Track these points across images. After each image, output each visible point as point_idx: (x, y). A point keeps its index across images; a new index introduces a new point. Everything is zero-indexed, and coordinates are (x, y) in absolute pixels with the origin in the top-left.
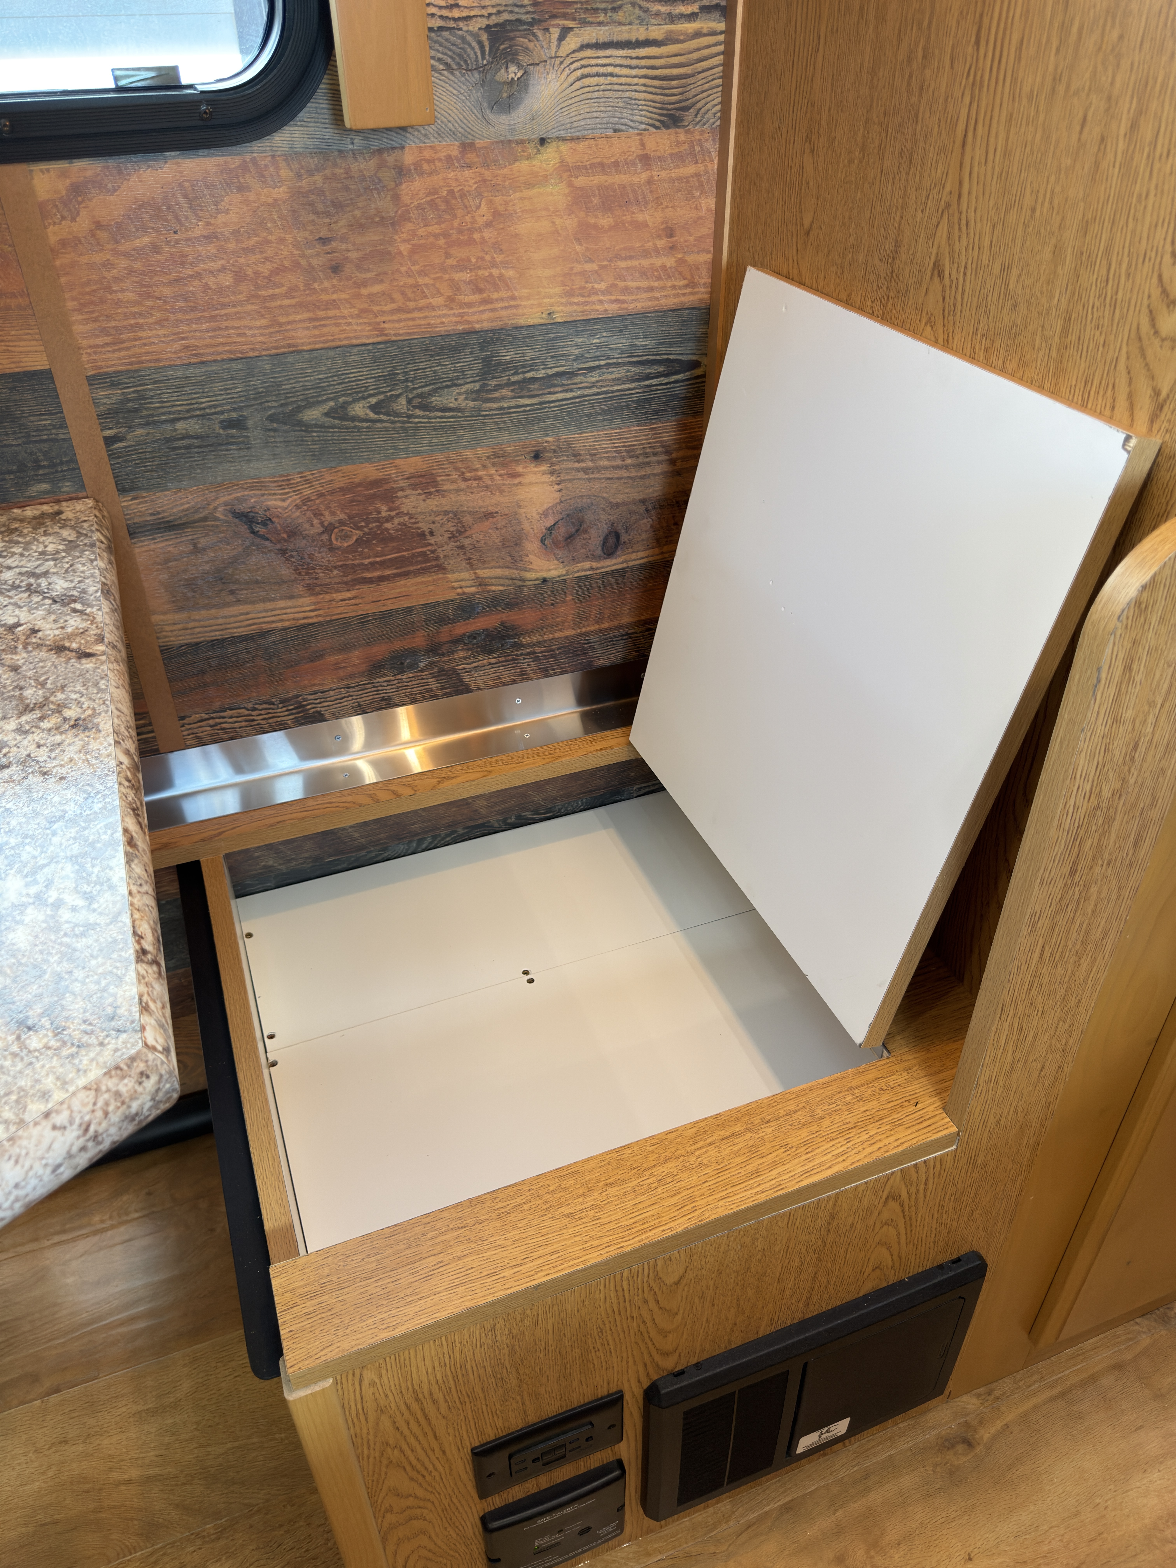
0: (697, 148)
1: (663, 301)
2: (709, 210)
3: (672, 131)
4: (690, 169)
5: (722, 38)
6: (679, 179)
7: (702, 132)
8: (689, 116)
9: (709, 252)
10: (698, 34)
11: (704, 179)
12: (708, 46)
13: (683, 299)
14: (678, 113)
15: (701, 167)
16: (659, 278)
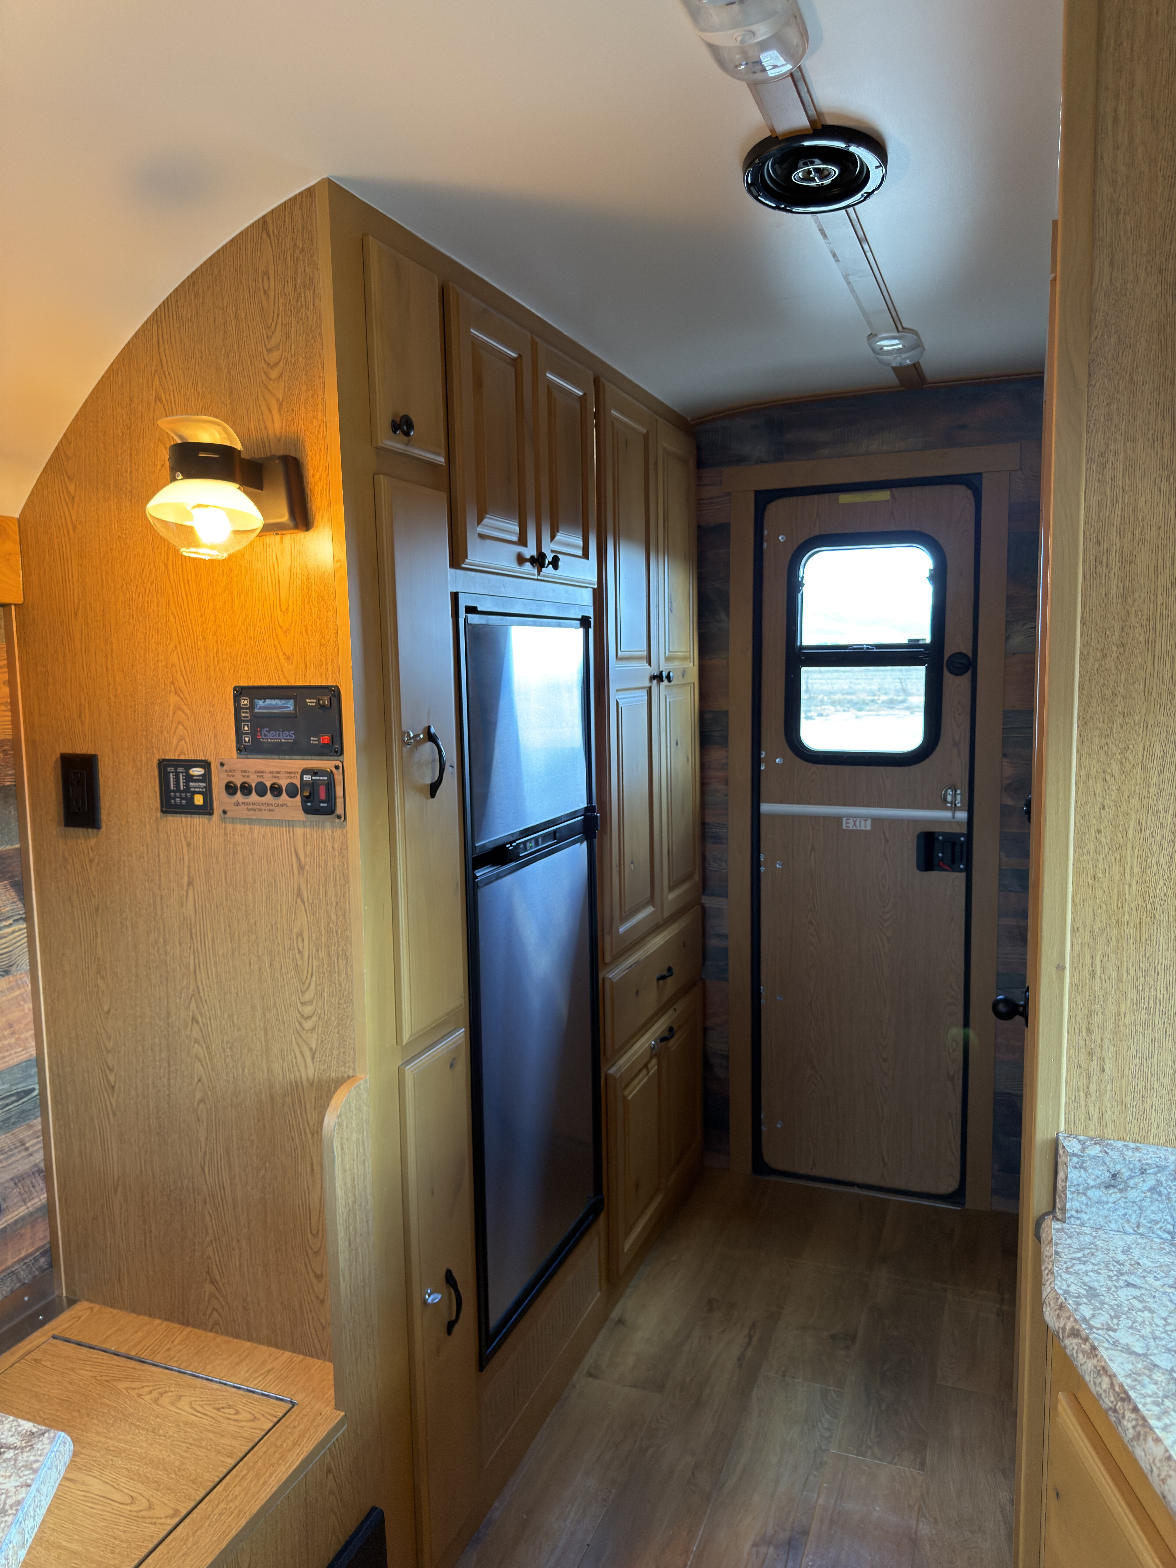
0: (20, 982)
1: (11, 1062)
2: (29, 1009)
3: (6, 977)
4: (17, 993)
5: (25, 930)
6: (12, 999)
7: (21, 974)
8: (14, 968)
9: (31, 1030)
10: (14, 932)
11: (25, 995)
12: (19, 936)
13: (21, 1058)
14: (8, 969)
15: (23, 990)
16: (8, 1051)
